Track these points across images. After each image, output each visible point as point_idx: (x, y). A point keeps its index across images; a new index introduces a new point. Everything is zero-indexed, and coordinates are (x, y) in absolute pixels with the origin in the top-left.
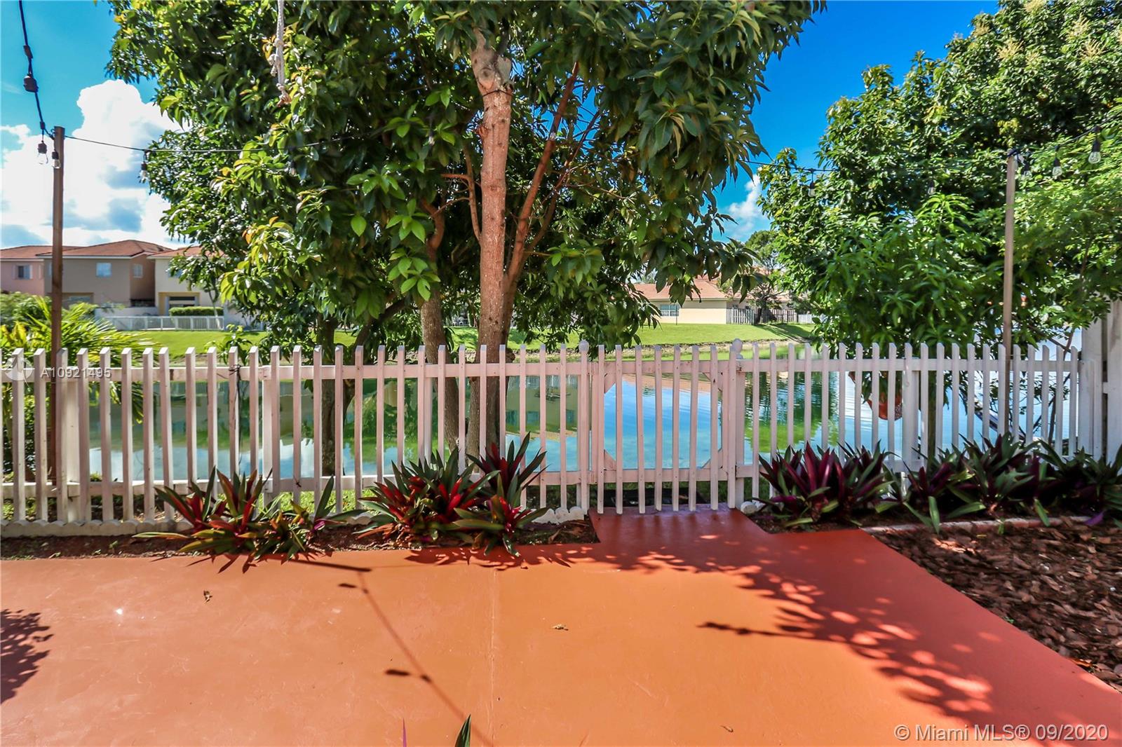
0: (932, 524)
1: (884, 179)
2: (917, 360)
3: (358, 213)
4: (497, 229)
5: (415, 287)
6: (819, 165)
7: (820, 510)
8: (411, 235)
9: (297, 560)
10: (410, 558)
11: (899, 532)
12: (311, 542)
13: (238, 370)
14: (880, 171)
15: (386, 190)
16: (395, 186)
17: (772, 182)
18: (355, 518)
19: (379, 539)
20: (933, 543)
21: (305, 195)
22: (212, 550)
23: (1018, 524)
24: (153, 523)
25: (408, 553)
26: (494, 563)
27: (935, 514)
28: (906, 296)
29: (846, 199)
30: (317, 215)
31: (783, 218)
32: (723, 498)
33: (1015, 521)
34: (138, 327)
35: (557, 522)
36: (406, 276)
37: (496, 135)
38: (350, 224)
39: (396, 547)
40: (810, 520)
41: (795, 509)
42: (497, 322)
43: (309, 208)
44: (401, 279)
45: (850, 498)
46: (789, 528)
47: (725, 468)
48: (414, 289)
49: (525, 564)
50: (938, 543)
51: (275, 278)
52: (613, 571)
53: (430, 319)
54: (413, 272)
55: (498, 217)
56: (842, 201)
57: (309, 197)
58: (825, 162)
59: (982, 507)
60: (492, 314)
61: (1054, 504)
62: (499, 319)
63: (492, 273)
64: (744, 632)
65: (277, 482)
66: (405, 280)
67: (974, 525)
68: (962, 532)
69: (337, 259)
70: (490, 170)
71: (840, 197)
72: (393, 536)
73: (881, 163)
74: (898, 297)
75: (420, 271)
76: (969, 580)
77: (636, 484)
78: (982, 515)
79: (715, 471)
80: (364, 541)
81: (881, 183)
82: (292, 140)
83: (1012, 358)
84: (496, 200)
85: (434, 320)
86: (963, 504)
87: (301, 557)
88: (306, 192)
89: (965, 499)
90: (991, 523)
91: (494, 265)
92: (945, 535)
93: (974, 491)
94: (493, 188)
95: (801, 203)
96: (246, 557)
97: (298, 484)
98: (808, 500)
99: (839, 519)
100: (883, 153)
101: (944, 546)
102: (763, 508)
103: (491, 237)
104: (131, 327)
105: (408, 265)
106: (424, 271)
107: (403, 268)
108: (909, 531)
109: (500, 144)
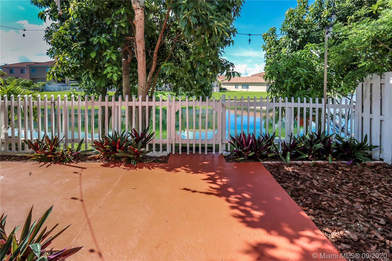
0: (286, 161)
1: (302, 38)
2: (290, 103)
3: (94, 50)
4: (142, 56)
5: (112, 75)
6: (281, 33)
7: (247, 155)
8: (111, 58)
9: (65, 165)
10: (102, 165)
11: (273, 164)
12: (73, 159)
13: (54, 103)
14: (301, 35)
15: (102, 43)
16: (105, 41)
17: (267, 39)
18: (91, 152)
19: (95, 159)
20: (284, 168)
21: (75, 45)
22: (40, 161)
23: (320, 163)
24: (27, 152)
25: (102, 163)
26: (127, 168)
27: (288, 158)
28: (292, 80)
29: (289, 46)
30: (79, 51)
31: (269, 53)
32: (217, 150)
33: (319, 162)
34: (60, 90)
35: (158, 156)
36: (110, 72)
37: (139, 24)
38: (90, 54)
39: (99, 162)
40: (243, 158)
41: (239, 154)
42: (143, 88)
43: (77, 49)
44: (108, 73)
45: (258, 151)
46: (236, 161)
47: (218, 140)
48: (112, 76)
49: (137, 169)
50: (286, 168)
51: (65, 73)
52: (165, 172)
53: (126, 87)
54: (112, 71)
55: (142, 52)
56: (288, 46)
57: (76, 45)
58: (283, 32)
59: (307, 156)
60: (141, 85)
61: (338, 156)
62: (144, 87)
63: (141, 71)
64: (194, 191)
65: (66, 140)
66: (109, 73)
67: (303, 162)
68: (297, 164)
69: (89, 66)
70: (138, 36)
71: (287, 45)
72: (99, 158)
73: (302, 32)
74: (290, 80)
75: (115, 70)
76: (286, 180)
77: (186, 144)
78: (307, 159)
79: (214, 141)
80: (90, 160)
81: (301, 40)
82: (72, 26)
83: (327, 103)
84: (141, 46)
85: (127, 87)
86: (301, 155)
87: (67, 164)
88: (75, 44)
89: (302, 153)
90: (310, 162)
91: (142, 68)
92: (290, 165)
93: (304, 150)
94: (139, 42)
95: (274, 47)
96: (50, 163)
97: (73, 140)
98: (243, 151)
99: (254, 158)
100: (302, 28)
101: (287, 169)
102: (230, 154)
103: (140, 59)
104: (57, 90)
105: (111, 68)
106: (116, 70)
107: (109, 69)
108: (277, 164)
109: (141, 27)
